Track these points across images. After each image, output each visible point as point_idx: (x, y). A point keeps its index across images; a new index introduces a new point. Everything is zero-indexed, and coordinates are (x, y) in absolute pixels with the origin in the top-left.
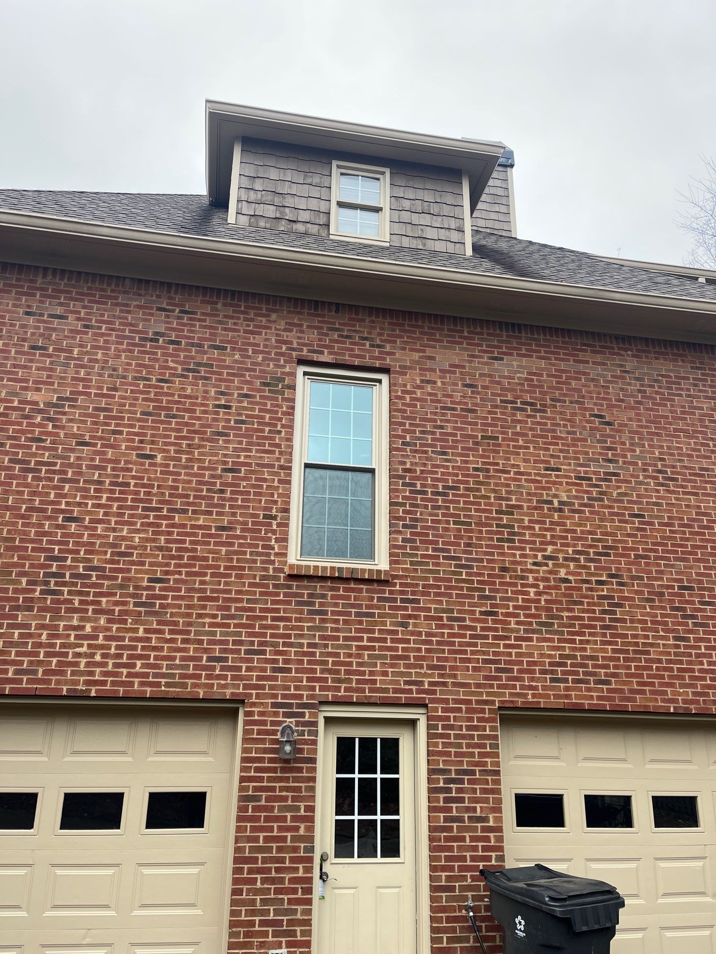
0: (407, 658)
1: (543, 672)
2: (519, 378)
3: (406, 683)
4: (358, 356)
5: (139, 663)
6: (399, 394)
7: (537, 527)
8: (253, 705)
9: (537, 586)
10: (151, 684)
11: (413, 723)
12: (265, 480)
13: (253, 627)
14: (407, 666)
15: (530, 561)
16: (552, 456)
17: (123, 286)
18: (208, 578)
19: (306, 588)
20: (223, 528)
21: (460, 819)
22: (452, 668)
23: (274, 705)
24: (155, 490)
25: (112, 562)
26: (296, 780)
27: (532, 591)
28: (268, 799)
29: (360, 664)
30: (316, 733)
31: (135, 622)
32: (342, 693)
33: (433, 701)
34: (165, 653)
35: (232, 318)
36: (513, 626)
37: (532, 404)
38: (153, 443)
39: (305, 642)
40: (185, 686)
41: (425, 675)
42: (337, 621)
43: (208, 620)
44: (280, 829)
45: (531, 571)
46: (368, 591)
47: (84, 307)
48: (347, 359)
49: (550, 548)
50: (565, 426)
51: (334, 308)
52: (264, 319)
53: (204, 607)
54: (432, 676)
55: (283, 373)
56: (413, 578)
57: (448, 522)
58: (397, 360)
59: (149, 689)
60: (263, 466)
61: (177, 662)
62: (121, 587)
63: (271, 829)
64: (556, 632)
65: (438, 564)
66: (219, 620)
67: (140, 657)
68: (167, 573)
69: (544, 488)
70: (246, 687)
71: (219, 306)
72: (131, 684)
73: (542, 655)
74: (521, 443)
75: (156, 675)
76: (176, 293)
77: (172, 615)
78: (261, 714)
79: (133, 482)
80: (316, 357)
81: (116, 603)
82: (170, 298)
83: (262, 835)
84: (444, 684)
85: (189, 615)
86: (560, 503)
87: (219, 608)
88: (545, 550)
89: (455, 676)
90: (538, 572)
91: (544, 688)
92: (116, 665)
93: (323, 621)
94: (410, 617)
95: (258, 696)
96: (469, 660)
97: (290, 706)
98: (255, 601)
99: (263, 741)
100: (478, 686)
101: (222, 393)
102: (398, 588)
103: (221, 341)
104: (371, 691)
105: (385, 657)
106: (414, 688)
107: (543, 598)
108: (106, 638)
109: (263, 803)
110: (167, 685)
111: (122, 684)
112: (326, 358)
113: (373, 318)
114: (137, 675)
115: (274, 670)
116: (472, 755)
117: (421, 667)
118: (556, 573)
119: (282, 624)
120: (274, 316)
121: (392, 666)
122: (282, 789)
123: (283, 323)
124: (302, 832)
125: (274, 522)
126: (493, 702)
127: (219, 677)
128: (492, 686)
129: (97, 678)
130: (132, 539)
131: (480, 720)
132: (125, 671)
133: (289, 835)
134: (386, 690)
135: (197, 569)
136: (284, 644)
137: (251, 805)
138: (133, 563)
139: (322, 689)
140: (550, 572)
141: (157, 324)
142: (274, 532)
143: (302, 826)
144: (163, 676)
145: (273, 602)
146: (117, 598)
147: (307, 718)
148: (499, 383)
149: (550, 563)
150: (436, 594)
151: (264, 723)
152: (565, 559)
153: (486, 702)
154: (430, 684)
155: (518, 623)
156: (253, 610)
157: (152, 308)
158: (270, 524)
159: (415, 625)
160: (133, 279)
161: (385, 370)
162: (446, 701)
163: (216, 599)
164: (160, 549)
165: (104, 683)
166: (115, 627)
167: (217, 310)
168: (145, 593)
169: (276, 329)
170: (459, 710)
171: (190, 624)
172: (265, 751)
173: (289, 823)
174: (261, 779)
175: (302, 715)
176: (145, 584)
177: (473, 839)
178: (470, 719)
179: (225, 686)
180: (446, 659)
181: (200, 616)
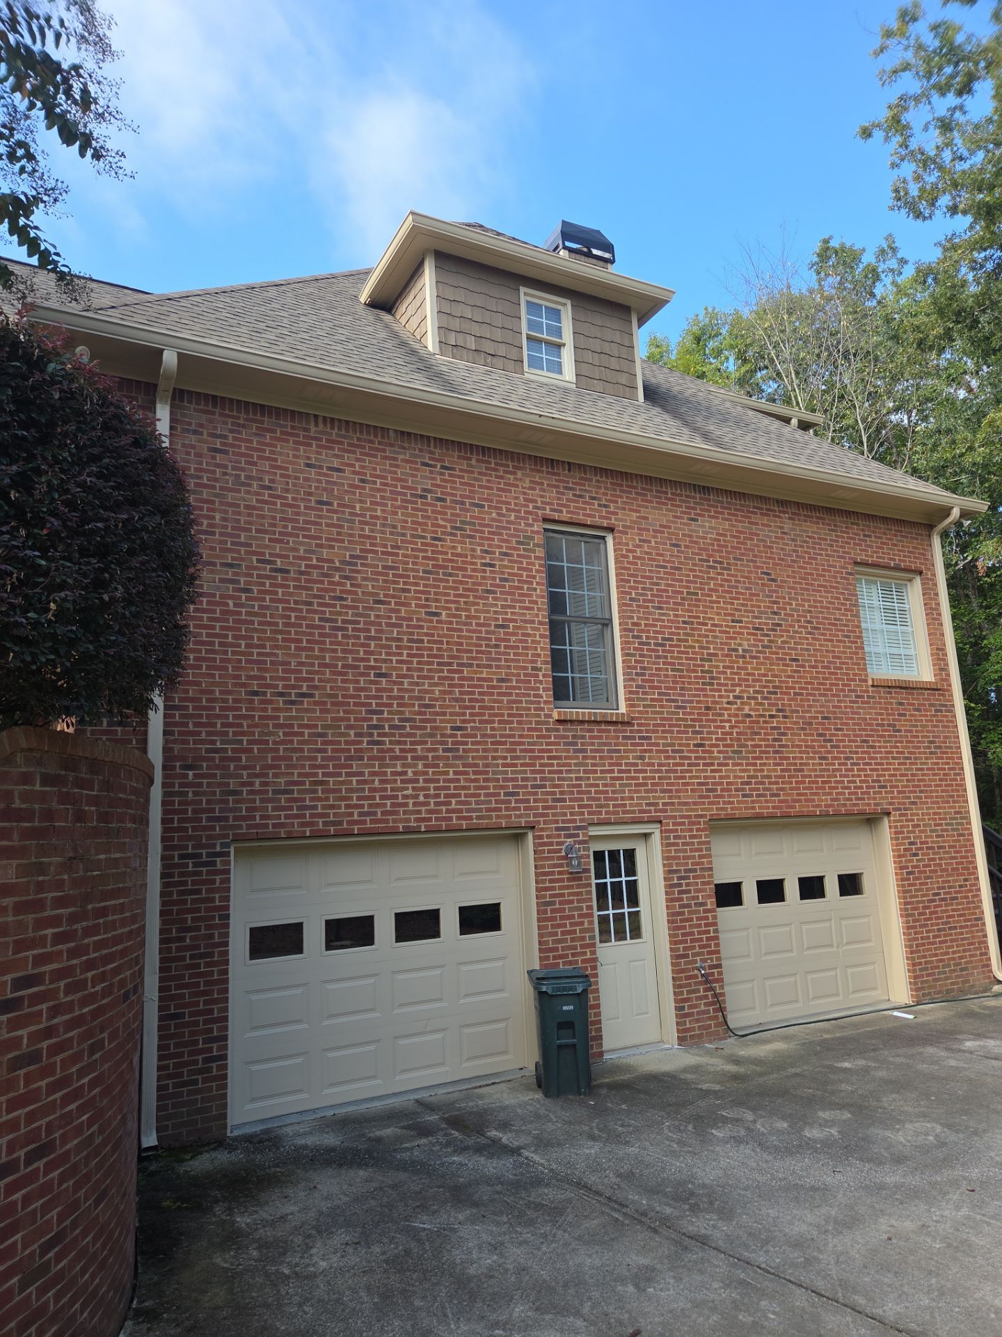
0: (646, 784)
1: (737, 790)
2: (711, 538)
3: (647, 804)
4: (590, 516)
5: (453, 801)
6: (624, 552)
7: (729, 671)
8: (542, 830)
9: (730, 721)
10: (465, 818)
11: (646, 836)
12: (529, 635)
13: (534, 765)
14: (647, 791)
15: (725, 700)
16: (736, 610)
17: (388, 438)
18: (496, 725)
19: (570, 730)
20: (502, 680)
21: (689, 906)
22: (677, 791)
23: (558, 829)
24: (445, 646)
25: (420, 713)
26: (578, 886)
27: (727, 725)
28: (561, 903)
29: (614, 792)
30: (588, 849)
31: (446, 765)
32: (604, 816)
33: (666, 817)
34: (472, 791)
35: (485, 475)
36: (716, 754)
37: (721, 563)
38: (436, 600)
39: (573, 776)
40: (490, 817)
41: (660, 798)
42: (594, 758)
43: (500, 762)
44: (571, 924)
45: (726, 709)
46: (615, 731)
47: (358, 460)
48: (580, 518)
49: (738, 689)
50: (744, 582)
51: (566, 466)
52: (512, 477)
53: (496, 750)
54: (663, 798)
55: (532, 532)
56: (646, 719)
57: (667, 670)
58: (620, 520)
59: (464, 822)
60: (526, 622)
61: (482, 798)
62: (431, 735)
63: (565, 925)
64: (744, 758)
65: (662, 706)
66: (509, 761)
67: (454, 796)
68: (464, 721)
69: (731, 638)
70: (535, 815)
71: (474, 462)
72: (450, 819)
73: (735, 777)
74: (714, 598)
75: (468, 811)
76: (435, 447)
77: (473, 758)
78: (548, 837)
79: (426, 639)
80: (556, 516)
81: (429, 750)
82: (431, 452)
83: (559, 930)
84: (673, 804)
85: (486, 758)
86: (744, 650)
87: (508, 751)
88: (735, 691)
89: (679, 797)
90: (730, 709)
91: (739, 802)
92: (437, 804)
93: (585, 758)
94: (645, 751)
95: (545, 822)
96: (687, 784)
97: (567, 829)
98: (534, 744)
99: (552, 858)
100: (695, 804)
101: (486, 552)
102: (636, 727)
103: (479, 499)
104: (624, 812)
105: (630, 785)
106: (652, 808)
107: (735, 730)
108: (426, 781)
109: (557, 906)
110: (478, 818)
111: (444, 819)
112: (565, 516)
113: (598, 478)
114: (453, 811)
115: (554, 800)
116: (694, 857)
117: (656, 792)
118: (743, 709)
119: (555, 762)
120: (519, 474)
121: (636, 792)
122: (569, 894)
123: (527, 480)
124: (586, 925)
125: (540, 674)
126: (705, 816)
127: (515, 809)
128: (704, 803)
129: (423, 816)
130: (433, 692)
131: (698, 830)
132: (444, 808)
133: (578, 928)
134: (633, 812)
135: (487, 718)
136: (559, 779)
137: (549, 908)
138: (437, 714)
139: (589, 813)
140: (738, 709)
141: (423, 480)
142: (541, 682)
143: (586, 920)
144: (474, 810)
145: (547, 744)
146: (429, 746)
147: (581, 838)
148: (696, 543)
149: (739, 701)
150: (663, 732)
151: (551, 844)
152: (749, 698)
153: (701, 816)
154: (664, 804)
155: (719, 752)
156: (532, 751)
157: (416, 463)
158: (537, 676)
159: (650, 758)
160: (396, 431)
161: (611, 530)
162: (674, 817)
163: (505, 743)
164: (456, 700)
165: (430, 819)
166: (431, 770)
167: (472, 466)
168: (450, 740)
169: (523, 487)
170: (683, 824)
171: (487, 765)
172: (555, 866)
173: (577, 920)
174: (554, 888)
175: (578, 835)
176: (449, 732)
177: (698, 919)
178: (691, 830)
179: (520, 816)
180: (672, 784)
181: (494, 758)
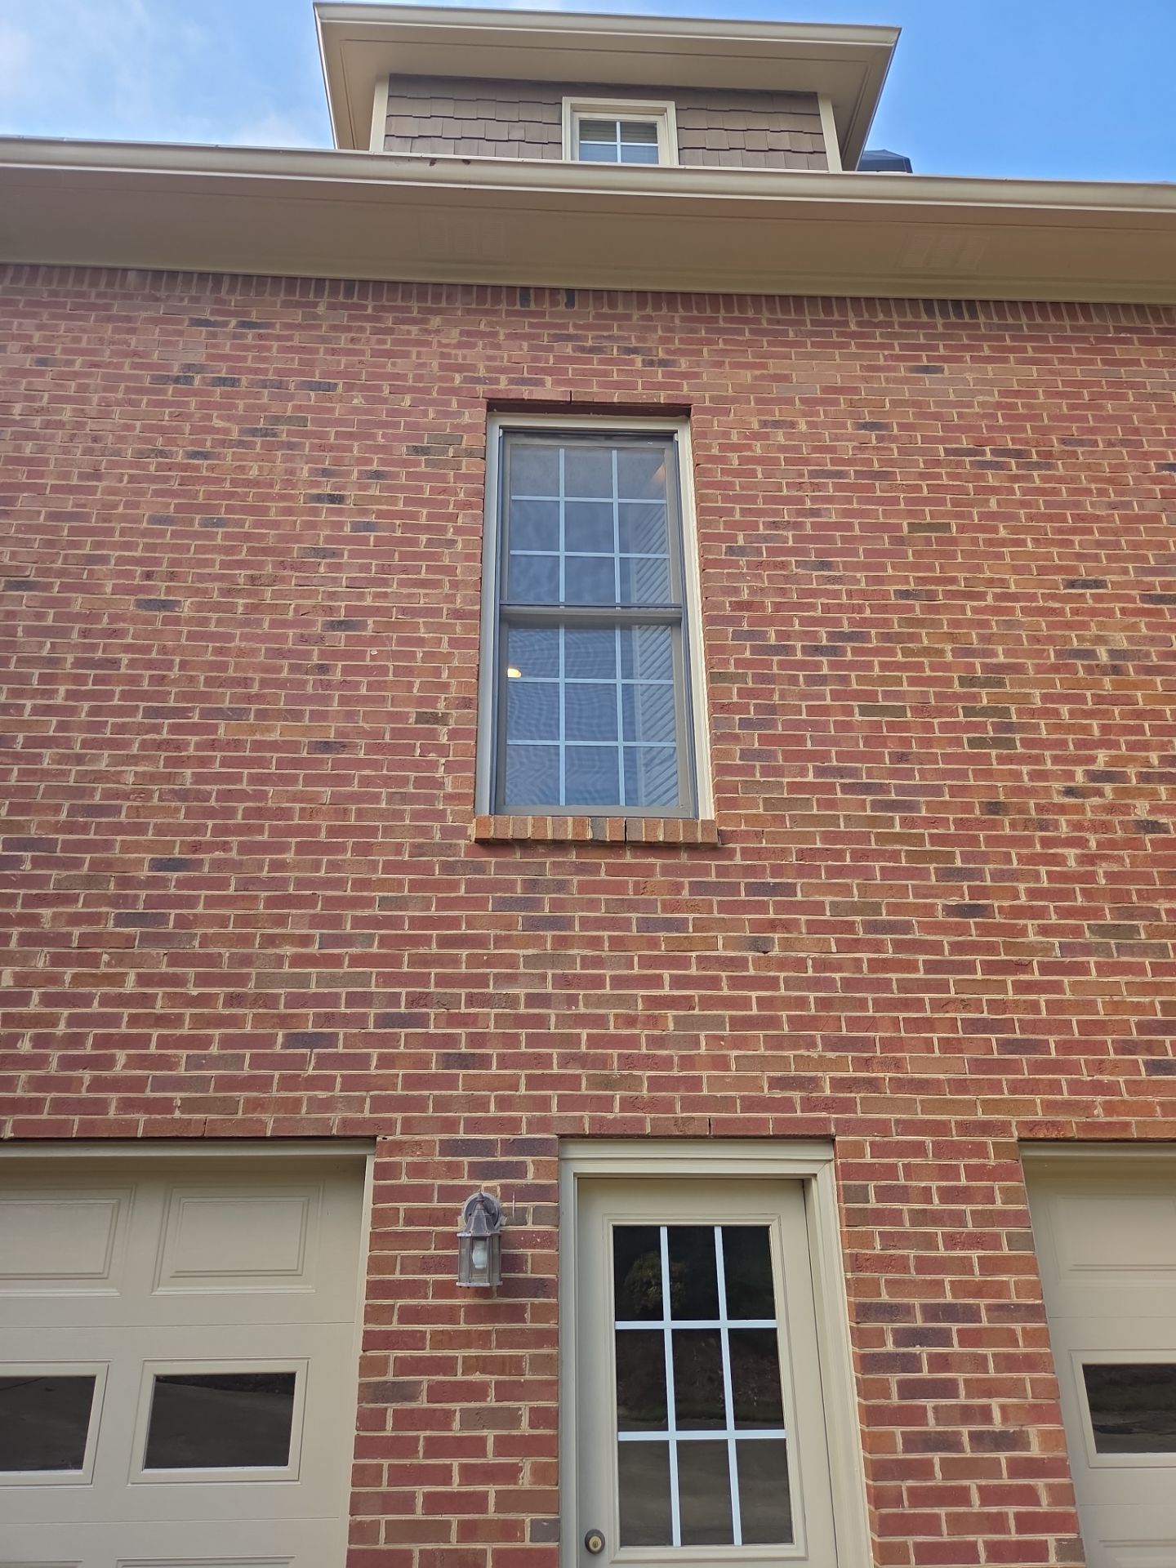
0: (774, 1022)
1: (1125, 1048)
2: (982, 405)
3: (775, 1083)
4: (618, 385)
5: (121, 1056)
6: (715, 451)
7: (1065, 710)
8: (398, 1148)
9: (1082, 843)
10: (149, 1106)
11: (802, 1184)
12: (421, 642)
13: (396, 961)
14: (776, 1043)
15: (1057, 785)
16: (1080, 557)
17: (122, 286)
18: (289, 856)
19: (518, 868)
20: (326, 747)
21: (948, 1442)
22: (887, 1044)
23: (449, 1148)
24: (175, 673)
25: (70, 828)
26: (506, 1339)
27: (1071, 853)
28: (436, 1393)
29: (655, 1042)
30: (555, 1216)
31: (119, 960)
32: (616, 1113)
33: (846, 1127)
34: (185, 1031)
35: (349, 329)
36: (1032, 938)
37: (1018, 454)
38: (172, 576)
39: (521, 992)
40: (229, 1106)
41: (823, 1063)
42: (595, 942)
43: (289, 950)
44: (468, 1473)
45: (1062, 809)
46: (666, 870)
47: (40, 327)
48: (595, 392)
49: (1102, 756)
50: (1102, 492)
51: (562, 298)
52: (414, 329)
53: (281, 921)
54: (837, 1064)
55: (455, 427)
56: (773, 838)
57: (848, 711)
58: (705, 387)
59: (142, 1118)
60: (416, 612)
61: (214, 1050)
62: (89, 881)
63: (444, 1475)
64: (1145, 950)
65: (831, 804)
66: (314, 949)
67: (125, 1041)
68: (196, 847)
69: (1069, 626)
70: (378, 1104)
71: (321, 309)
72: (100, 1106)
73: (1116, 1007)
74: (1003, 533)
75: (161, 1084)
76: (232, 290)
77: (205, 941)
78: (416, 1170)
79: (125, 658)
80: (527, 393)
81: (76, 919)
82: (218, 301)
83: (421, 1490)
84: (872, 1084)
85: (246, 940)
86: (1113, 654)
87: (315, 922)
88: (1092, 760)
89: (898, 1065)
90: (1080, 809)
91: (1134, 1087)
92: (67, 1063)
93: (561, 942)
94: (773, 925)
95: (408, 1127)
96: (929, 1025)
97: (487, 1148)
98: (401, 904)
99: (420, 1240)
100: (960, 1086)
101: (325, 473)
102: (738, 860)
103: (324, 374)
104: (689, 1104)
105: (718, 1023)
106: (797, 1095)
107: (1101, 869)
108: (48, 1000)
109: (423, 1403)
110: (189, 1105)
111: (81, 1106)
112: (549, 391)
113: (649, 311)
114: (115, 1084)
115: (448, 1061)
116: (964, 1265)
117: (811, 1044)
118: (1126, 809)
119: (464, 953)
120: (435, 322)
121: (738, 1043)
122: (471, 1365)
123: (455, 332)
124: (525, 1482)
125: (443, 731)
126: (1004, 1128)
127: (312, 1083)
128: (996, 1087)
129: (19, 1093)
130: (117, 777)
131: (973, 1173)
132: (87, 1075)
133: (492, 1490)
134: (728, 1104)
135: (265, 837)
136: (471, 1000)
137: (391, 1407)
138: (120, 829)
139: (565, 1102)
140: (1111, 809)
141: (191, 348)
142: (442, 750)
143: (527, 1464)
144: (179, 1084)
145: (443, 904)
146: (79, 908)
147: (530, 1179)
148: (937, 416)
149: (1108, 788)
150: (833, 872)
151: (423, 1193)
152: (1144, 777)
153: (985, 1128)
154: (837, 1084)
155: (1044, 931)
156: (395, 922)
157: (180, 322)
158: (433, 735)
159: (786, 944)
160: (142, 272)
161: (682, 411)
162: (882, 1127)
163: (310, 902)
164: (183, 795)
165: (35, 1105)
166: (69, 972)
167: (315, 317)
168: (143, 894)
169: (440, 344)
170: (918, 1149)
171: (246, 961)
172: (426, 1265)
173: (491, 1459)
174: (416, 1340)
175: (519, 1170)
176: (145, 873)
177: (988, 1496)
178: (949, 1172)
179: (327, 1105)
180: (872, 1023)
181: (270, 941)
